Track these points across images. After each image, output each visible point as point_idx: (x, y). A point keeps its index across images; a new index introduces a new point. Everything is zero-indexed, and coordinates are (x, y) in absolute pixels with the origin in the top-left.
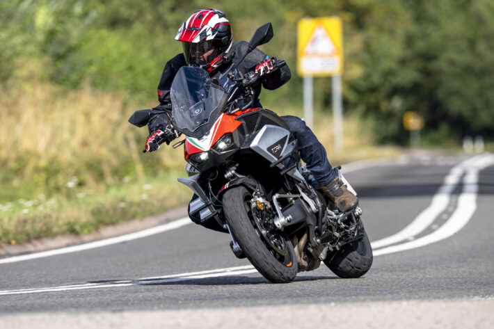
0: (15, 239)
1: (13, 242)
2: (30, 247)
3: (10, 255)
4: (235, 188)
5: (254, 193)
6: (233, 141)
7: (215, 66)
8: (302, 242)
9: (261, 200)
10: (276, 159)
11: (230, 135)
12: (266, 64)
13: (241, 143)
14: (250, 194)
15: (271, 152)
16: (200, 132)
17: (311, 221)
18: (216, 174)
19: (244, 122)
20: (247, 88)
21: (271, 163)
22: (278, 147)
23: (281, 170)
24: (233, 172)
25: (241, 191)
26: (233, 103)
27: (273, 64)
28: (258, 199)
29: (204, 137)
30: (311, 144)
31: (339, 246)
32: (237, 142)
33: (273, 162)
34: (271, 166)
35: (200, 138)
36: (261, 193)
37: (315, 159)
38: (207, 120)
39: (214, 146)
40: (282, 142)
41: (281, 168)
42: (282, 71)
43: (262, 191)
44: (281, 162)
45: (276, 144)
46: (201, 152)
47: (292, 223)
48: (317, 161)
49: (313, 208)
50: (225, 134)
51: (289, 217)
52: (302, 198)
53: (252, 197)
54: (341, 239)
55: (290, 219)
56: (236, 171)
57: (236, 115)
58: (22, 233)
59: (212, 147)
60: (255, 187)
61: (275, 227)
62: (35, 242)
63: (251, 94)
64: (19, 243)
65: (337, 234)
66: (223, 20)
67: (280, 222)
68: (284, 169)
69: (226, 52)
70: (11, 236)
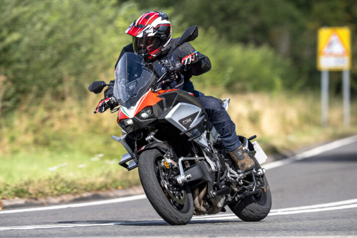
0: (121, 185)
1: (120, 187)
2: (131, 191)
3: (118, 197)
4: (150, 150)
5: (165, 155)
6: (152, 112)
7: (154, 55)
8: (202, 193)
9: (169, 161)
10: (186, 129)
11: (151, 107)
12: (190, 57)
13: (160, 114)
14: (162, 155)
15: (182, 124)
16: (130, 103)
17: (209, 179)
18: (141, 136)
19: (164, 99)
20: (172, 73)
21: (181, 132)
22: (190, 120)
23: (189, 138)
24: (152, 136)
25: (154, 153)
26: (161, 83)
27: (195, 57)
28: (167, 160)
29: (132, 107)
30: (224, 120)
31: (238, 198)
32: (156, 113)
33: (183, 131)
34: (181, 134)
35: (128, 108)
36: (170, 156)
37: (226, 132)
38: (135, 95)
39: (138, 115)
40: (193, 117)
41: (189, 136)
42: (203, 63)
43: (172, 154)
44: (189, 131)
45: (188, 118)
46: (127, 119)
47: (192, 180)
48: (228, 134)
49: (213, 168)
50: (147, 107)
51: (189, 176)
52: (205, 160)
53: (163, 158)
54: (239, 193)
55: (190, 177)
56: (154, 136)
57: (159, 93)
58: (125, 181)
59: (136, 115)
60: (167, 151)
61: (177, 182)
62: (135, 188)
63: (175, 78)
64: (124, 188)
65: (236, 189)
66: (165, 22)
67: (181, 179)
68: (191, 137)
69: (165, 46)
70: (118, 183)
